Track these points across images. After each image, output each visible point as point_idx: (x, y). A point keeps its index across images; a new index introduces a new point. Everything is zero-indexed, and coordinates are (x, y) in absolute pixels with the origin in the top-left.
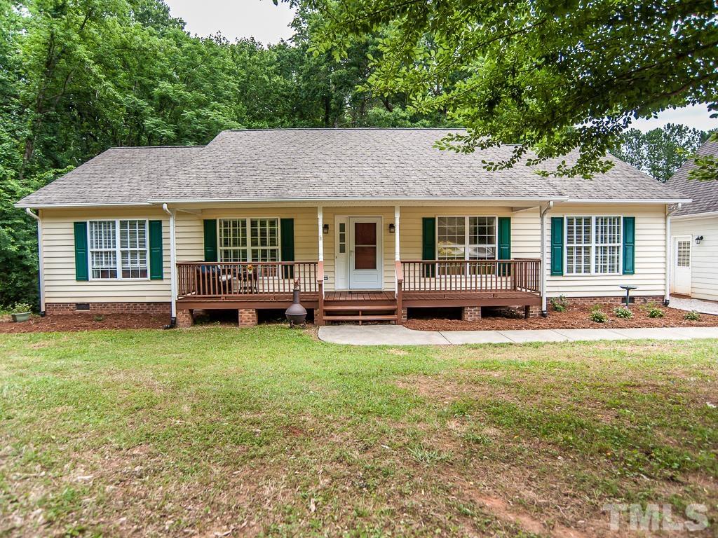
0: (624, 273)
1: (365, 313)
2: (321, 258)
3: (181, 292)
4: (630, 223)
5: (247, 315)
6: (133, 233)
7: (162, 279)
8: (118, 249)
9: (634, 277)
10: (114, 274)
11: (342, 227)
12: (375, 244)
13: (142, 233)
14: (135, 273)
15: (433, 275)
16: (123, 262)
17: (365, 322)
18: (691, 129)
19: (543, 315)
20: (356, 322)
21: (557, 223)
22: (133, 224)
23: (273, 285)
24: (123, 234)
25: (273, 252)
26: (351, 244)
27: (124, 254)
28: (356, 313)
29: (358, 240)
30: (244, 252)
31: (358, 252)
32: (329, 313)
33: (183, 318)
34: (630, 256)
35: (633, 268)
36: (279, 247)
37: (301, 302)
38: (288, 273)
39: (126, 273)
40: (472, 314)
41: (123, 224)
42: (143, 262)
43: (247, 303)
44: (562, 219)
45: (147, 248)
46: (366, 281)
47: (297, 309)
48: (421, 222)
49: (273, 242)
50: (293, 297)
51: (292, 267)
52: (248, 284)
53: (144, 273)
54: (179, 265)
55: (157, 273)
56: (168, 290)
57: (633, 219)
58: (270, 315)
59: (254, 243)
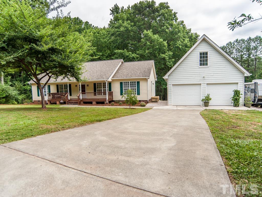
0: (137, 95)
1: (74, 102)
3: (48, 98)
4: (138, 83)
5: (58, 103)
9: (140, 96)
12: (85, 89)
15: (96, 95)
17: (73, 104)
19: (107, 104)
20: (72, 104)
21: (121, 84)
29: (82, 88)
30: (63, 91)
31: (82, 90)
33: (49, 103)
34: (139, 91)
35: (140, 94)
40: (94, 103)
43: (58, 100)
44: (122, 82)
48: (93, 84)
57: (139, 82)
59: (65, 89)
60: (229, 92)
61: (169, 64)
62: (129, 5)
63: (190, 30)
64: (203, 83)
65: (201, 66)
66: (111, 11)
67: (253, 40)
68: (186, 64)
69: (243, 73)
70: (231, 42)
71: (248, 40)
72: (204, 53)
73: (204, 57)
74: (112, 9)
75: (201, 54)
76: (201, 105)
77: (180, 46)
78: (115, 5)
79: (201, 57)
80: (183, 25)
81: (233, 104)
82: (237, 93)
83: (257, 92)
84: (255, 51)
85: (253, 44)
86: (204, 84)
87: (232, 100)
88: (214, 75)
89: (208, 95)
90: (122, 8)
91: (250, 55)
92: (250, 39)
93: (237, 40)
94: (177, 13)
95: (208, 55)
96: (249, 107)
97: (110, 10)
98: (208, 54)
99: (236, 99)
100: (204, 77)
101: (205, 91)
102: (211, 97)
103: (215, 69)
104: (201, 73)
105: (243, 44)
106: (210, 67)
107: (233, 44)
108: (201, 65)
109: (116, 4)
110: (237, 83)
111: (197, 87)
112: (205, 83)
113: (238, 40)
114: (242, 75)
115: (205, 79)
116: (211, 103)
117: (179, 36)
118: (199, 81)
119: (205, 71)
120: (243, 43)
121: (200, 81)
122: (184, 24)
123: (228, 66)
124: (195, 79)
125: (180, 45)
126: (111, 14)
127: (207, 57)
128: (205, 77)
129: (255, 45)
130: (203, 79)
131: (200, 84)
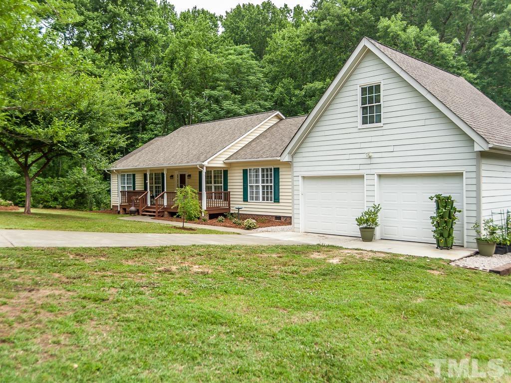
0: (274, 202)
4: (277, 171)
9: (280, 204)
12: (185, 183)
21: (245, 172)
25: (160, 187)
26: (179, 184)
30: (153, 187)
34: (277, 192)
35: (279, 199)
36: (161, 185)
44: (247, 170)
45: (132, 185)
48: (198, 173)
64: (369, 172)
65: (365, 126)
69: (473, 143)
72: (371, 88)
73: (371, 101)
75: (364, 90)
79: (364, 101)
86: (372, 177)
88: (396, 148)
95: (382, 93)
98: (382, 88)
100: (370, 157)
103: (398, 131)
104: (363, 145)
106: (386, 127)
112: (372, 172)
115: (373, 161)
118: (357, 167)
119: (374, 139)
121: (362, 167)
123: (433, 121)
127: (378, 99)
128: (374, 155)
130: (368, 161)
131: (362, 177)
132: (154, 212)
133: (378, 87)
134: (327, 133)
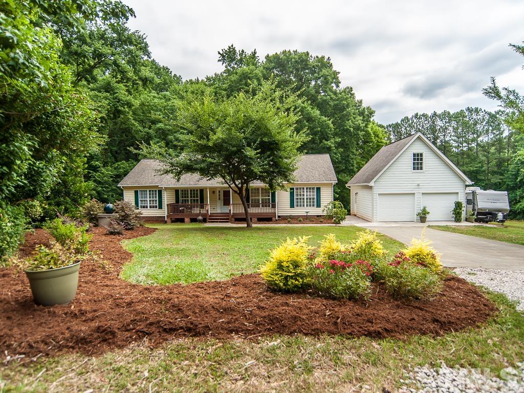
0: (317, 207)
1: (221, 219)
2: (209, 203)
3: (168, 213)
4: (318, 189)
5: (187, 220)
6: (153, 194)
7: (162, 209)
8: (148, 199)
9: (321, 208)
10: (147, 207)
11: (219, 192)
12: (230, 197)
13: (156, 194)
14: (153, 207)
16: (150, 203)
17: (220, 222)
18: (483, 110)
19: (276, 220)
20: (217, 222)
21: (292, 190)
22: (153, 191)
23: (196, 211)
24: (150, 194)
25: (197, 200)
26: (222, 198)
27: (150, 201)
28: (218, 219)
29: (224, 196)
30: (188, 200)
31: (224, 200)
32: (210, 219)
33: (169, 221)
34: (318, 201)
35: (320, 205)
36: (199, 199)
37: (201, 216)
38: (202, 207)
39: (150, 207)
40: (254, 220)
41: (150, 191)
42: (156, 203)
43: (187, 216)
44: (294, 188)
45: (157, 199)
46: (225, 210)
47: (200, 218)
49: (197, 197)
50: (200, 214)
51: (203, 205)
52: (189, 210)
53: (156, 207)
54: (167, 205)
55: (160, 207)
56: (164, 212)
57: (320, 188)
58: (194, 220)
59: (191, 197)
60: (448, 204)
61: (335, 157)
62: (255, 50)
63: (361, 102)
64: (417, 192)
65: (414, 171)
66: (220, 56)
67: (439, 116)
68: (397, 168)
69: (464, 181)
70: (407, 118)
71: (433, 117)
72: (418, 154)
73: (418, 160)
74: (221, 52)
75: (414, 155)
76: (415, 220)
77: (352, 129)
78: (230, 46)
79: (414, 159)
80: (351, 94)
81: (454, 219)
82: (458, 205)
83: (476, 204)
84: (444, 134)
85: (439, 123)
86: (419, 194)
87: (453, 214)
88: (431, 182)
89: (424, 208)
90: (240, 52)
91: (436, 140)
92: (435, 114)
93: (417, 115)
94: (339, 73)
95: (424, 157)
96: (473, 222)
97: (219, 53)
98: (424, 155)
99: (458, 213)
100: (418, 185)
101: (421, 203)
102: (428, 210)
103: (431, 174)
104: (414, 180)
105: (425, 122)
106: (426, 172)
107: (411, 122)
108: (414, 169)
109: (232, 46)
110: (457, 193)
111: (410, 198)
112: (420, 192)
113: (419, 114)
114: (463, 184)
115: (420, 187)
116: (429, 217)
117: (348, 112)
118: (412, 189)
119: (420, 177)
120: (426, 120)
121: (414, 190)
122: (352, 92)
124: (408, 187)
125: (350, 127)
126: (219, 61)
127: (421, 159)
128: (421, 184)
129: (443, 125)
130: (417, 187)
131: (414, 194)
132: (228, 219)
133: (421, 155)
134: (395, 173)
